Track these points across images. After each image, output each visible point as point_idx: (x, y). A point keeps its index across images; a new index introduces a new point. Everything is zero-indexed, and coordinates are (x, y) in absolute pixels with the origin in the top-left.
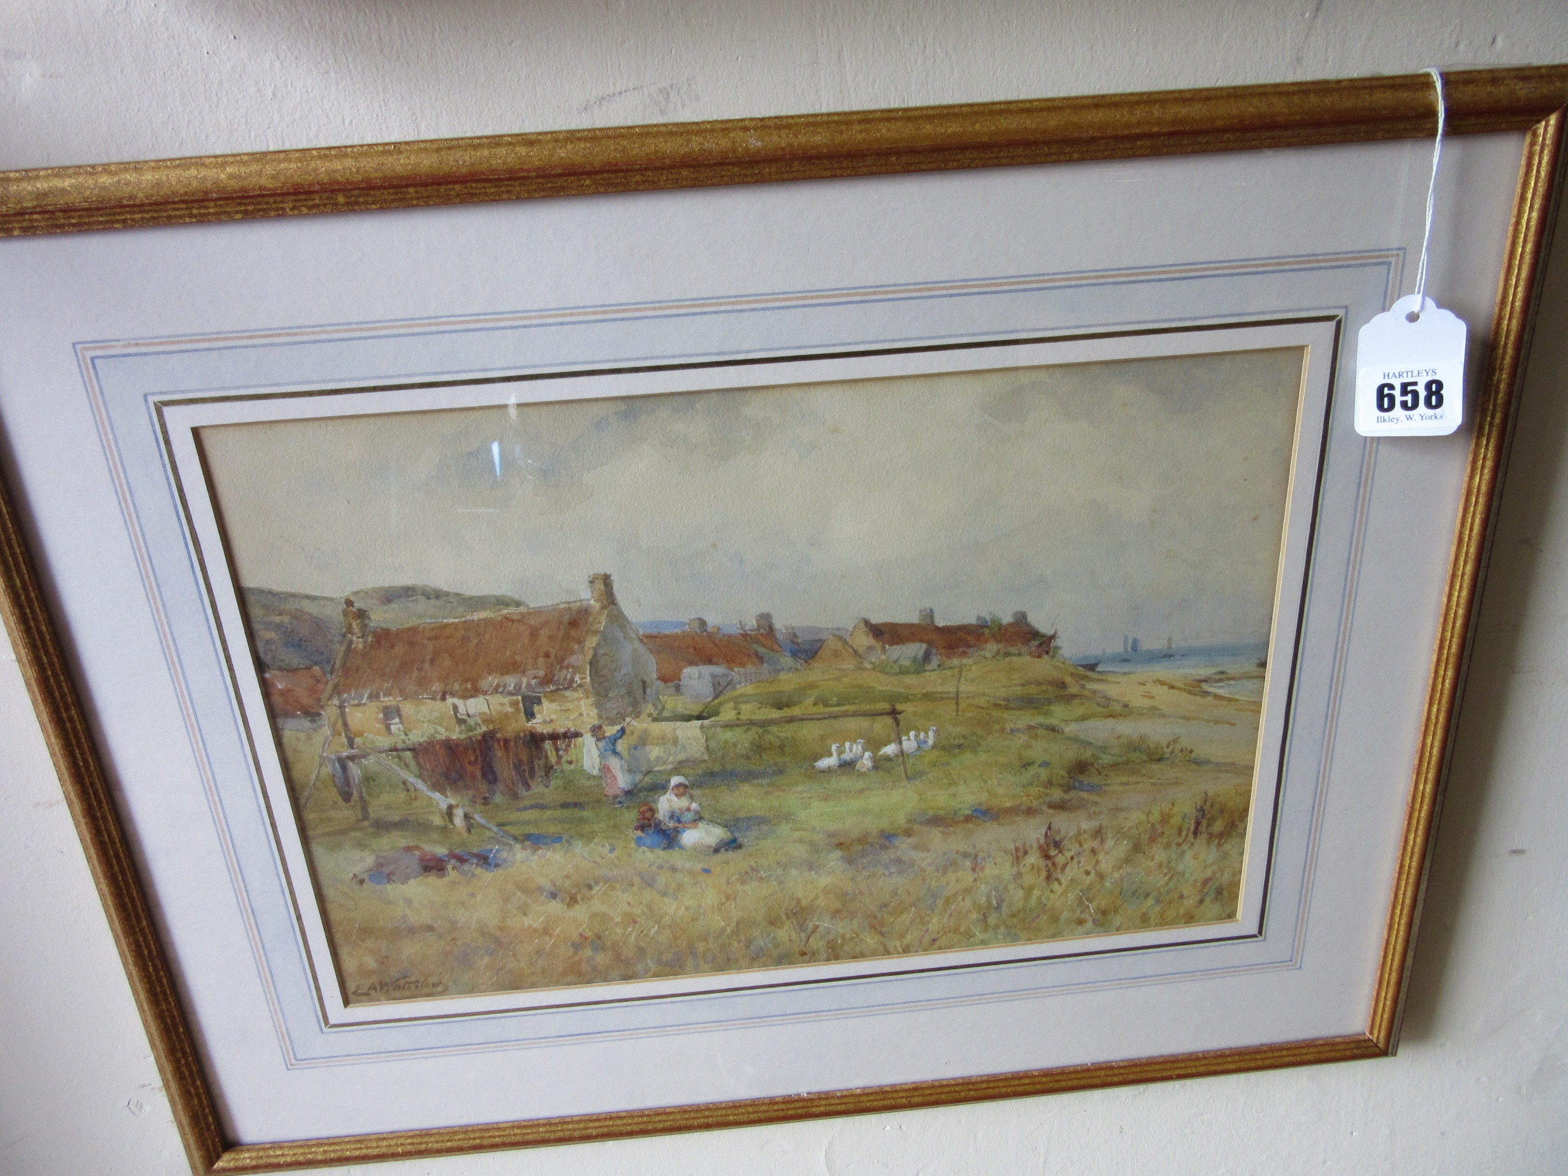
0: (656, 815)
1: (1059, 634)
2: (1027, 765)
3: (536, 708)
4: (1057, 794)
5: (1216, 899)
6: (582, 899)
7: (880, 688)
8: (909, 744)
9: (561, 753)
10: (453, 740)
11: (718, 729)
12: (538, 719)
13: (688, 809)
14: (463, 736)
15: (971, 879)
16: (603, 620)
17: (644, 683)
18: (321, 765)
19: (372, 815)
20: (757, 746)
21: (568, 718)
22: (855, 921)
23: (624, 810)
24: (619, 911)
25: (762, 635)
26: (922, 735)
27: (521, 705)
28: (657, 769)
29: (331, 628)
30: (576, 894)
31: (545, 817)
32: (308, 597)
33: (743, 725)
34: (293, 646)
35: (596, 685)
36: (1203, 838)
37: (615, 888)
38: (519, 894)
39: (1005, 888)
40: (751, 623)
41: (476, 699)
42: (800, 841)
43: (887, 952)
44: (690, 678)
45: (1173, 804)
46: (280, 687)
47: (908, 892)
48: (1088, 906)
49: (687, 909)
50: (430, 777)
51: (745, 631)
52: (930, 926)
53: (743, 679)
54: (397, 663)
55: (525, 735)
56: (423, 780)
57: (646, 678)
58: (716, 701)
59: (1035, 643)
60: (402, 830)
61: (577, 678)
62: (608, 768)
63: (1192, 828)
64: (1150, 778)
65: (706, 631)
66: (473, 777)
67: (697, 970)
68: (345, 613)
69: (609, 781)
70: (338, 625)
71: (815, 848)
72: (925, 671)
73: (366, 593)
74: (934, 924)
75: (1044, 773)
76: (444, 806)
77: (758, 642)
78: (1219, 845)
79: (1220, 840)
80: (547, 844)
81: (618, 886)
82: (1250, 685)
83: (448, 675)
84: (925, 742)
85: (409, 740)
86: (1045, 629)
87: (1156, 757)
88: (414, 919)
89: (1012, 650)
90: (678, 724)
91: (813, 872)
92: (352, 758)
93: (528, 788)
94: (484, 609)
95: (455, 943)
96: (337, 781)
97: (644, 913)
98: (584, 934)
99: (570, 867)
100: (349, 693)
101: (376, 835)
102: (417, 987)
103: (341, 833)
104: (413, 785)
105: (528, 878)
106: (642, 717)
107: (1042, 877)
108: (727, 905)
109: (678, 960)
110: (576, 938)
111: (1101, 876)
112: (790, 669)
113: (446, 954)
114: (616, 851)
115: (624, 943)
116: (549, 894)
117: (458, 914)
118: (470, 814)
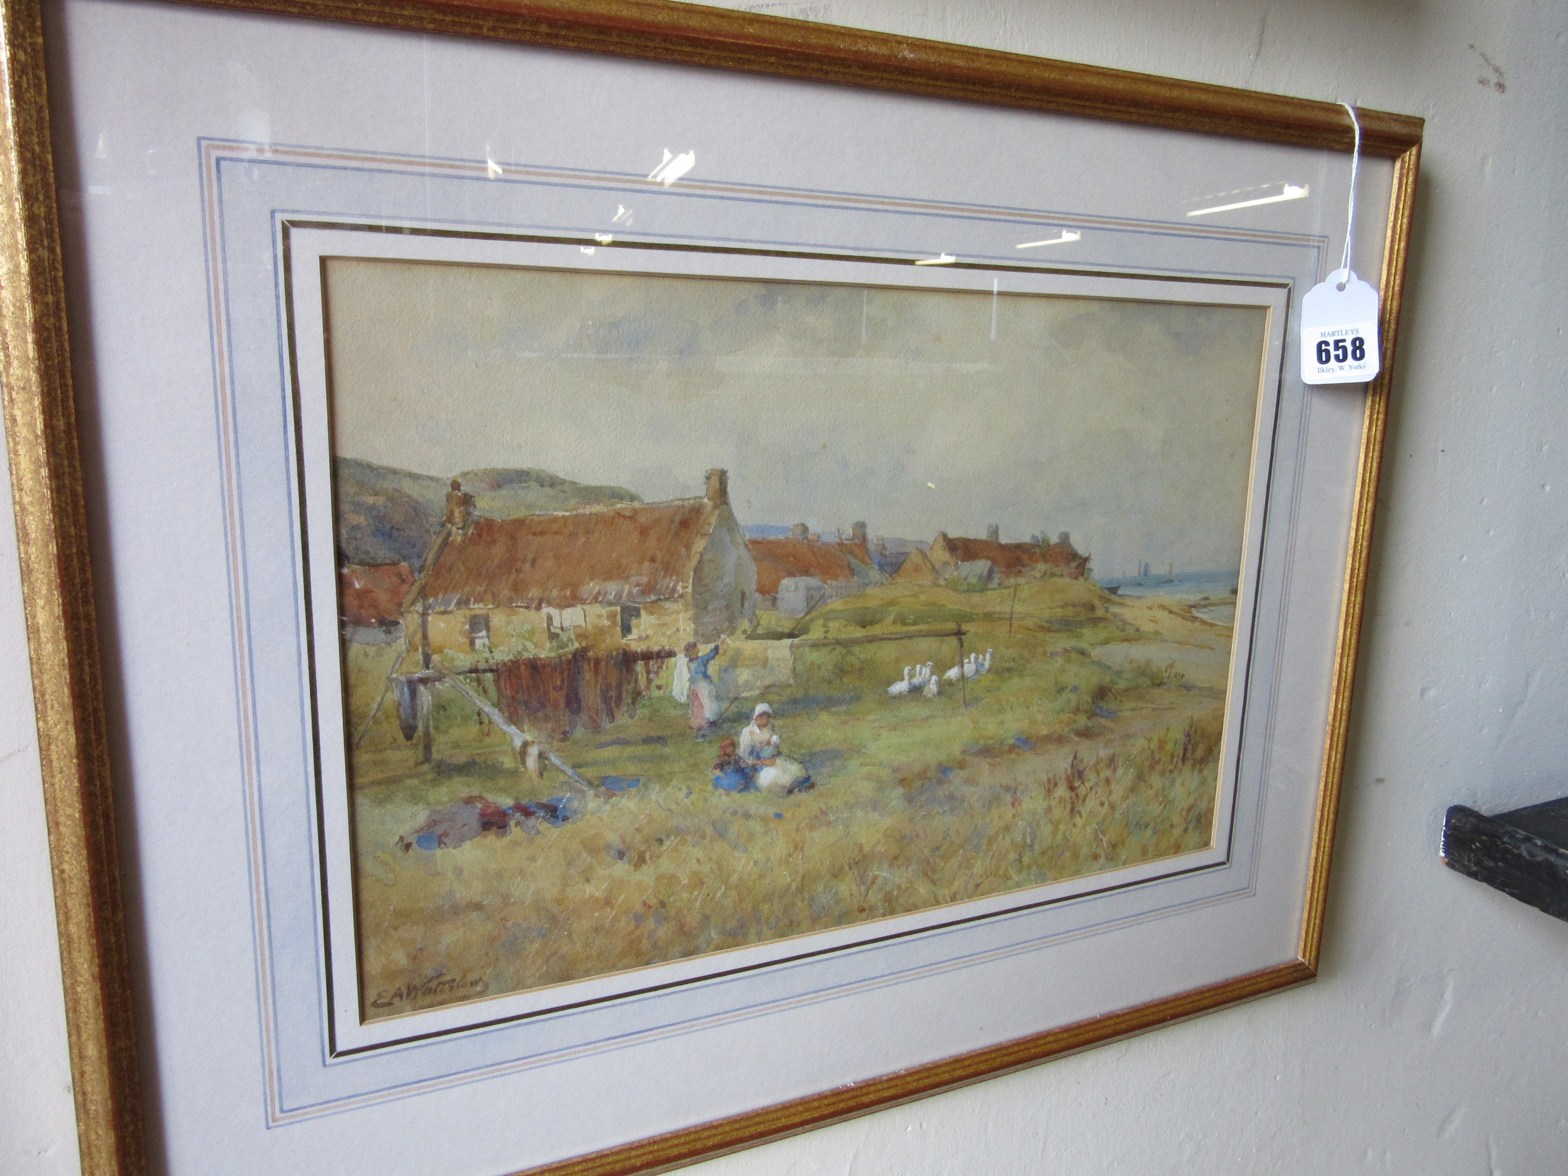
0: (737, 751)
1: (1092, 557)
2: (1061, 690)
3: (634, 622)
4: (1082, 721)
5: (1197, 827)
6: (651, 858)
7: (950, 606)
8: (969, 668)
9: (652, 676)
10: (540, 659)
11: (807, 649)
12: (634, 635)
13: (768, 743)
14: (553, 654)
15: (1011, 815)
16: (713, 520)
17: (743, 594)
18: (386, 691)
19: (435, 756)
20: (839, 669)
21: (664, 634)
22: (910, 869)
23: (706, 744)
24: (687, 871)
25: (856, 545)
26: (981, 657)
27: (619, 617)
28: (743, 695)
29: (431, 515)
30: (644, 852)
31: (624, 755)
32: (411, 476)
33: (829, 644)
34: (383, 535)
35: (697, 596)
36: (1189, 763)
37: (686, 841)
38: (584, 855)
39: (1038, 824)
40: (848, 532)
41: (574, 609)
42: (868, 778)
43: (936, 902)
44: (787, 591)
45: (1168, 730)
47: (958, 832)
48: (1102, 840)
49: (755, 863)
50: (509, 706)
51: (841, 539)
52: (975, 870)
53: (834, 593)
54: (495, 563)
55: (618, 653)
56: (501, 710)
57: (746, 589)
58: (808, 618)
59: (1074, 564)
60: (467, 775)
61: (679, 588)
62: (697, 695)
63: (1181, 754)
64: (1152, 703)
65: (807, 538)
66: (556, 705)
67: (760, 938)
68: (449, 497)
69: (695, 710)
70: (438, 512)
71: (881, 785)
72: (988, 589)
73: (476, 475)
74: (978, 868)
76: (518, 743)
77: (851, 553)
78: (1200, 771)
79: (1201, 765)
80: (622, 789)
81: (689, 838)
82: (1225, 610)
83: (548, 578)
84: (983, 665)
85: (493, 658)
86: (1082, 551)
87: (1157, 682)
88: (462, 894)
89: (1056, 570)
90: (770, 642)
91: (876, 813)
92: (424, 681)
93: (611, 716)
94: (598, 501)
95: (504, 925)
96: (402, 711)
97: (713, 872)
98: (648, 902)
99: (642, 817)
100: (436, 597)
101: (435, 783)
102: (452, 988)
103: (395, 780)
104: (488, 716)
105: (596, 834)
106: (736, 635)
107: (1068, 810)
108: (794, 856)
109: (742, 927)
110: (639, 907)
111: (1112, 807)
112: (877, 583)
113: (492, 940)
114: (692, 796)
115: (689, 910)
116: (617, 853)
117: (513, 885)
118: (545, 753)
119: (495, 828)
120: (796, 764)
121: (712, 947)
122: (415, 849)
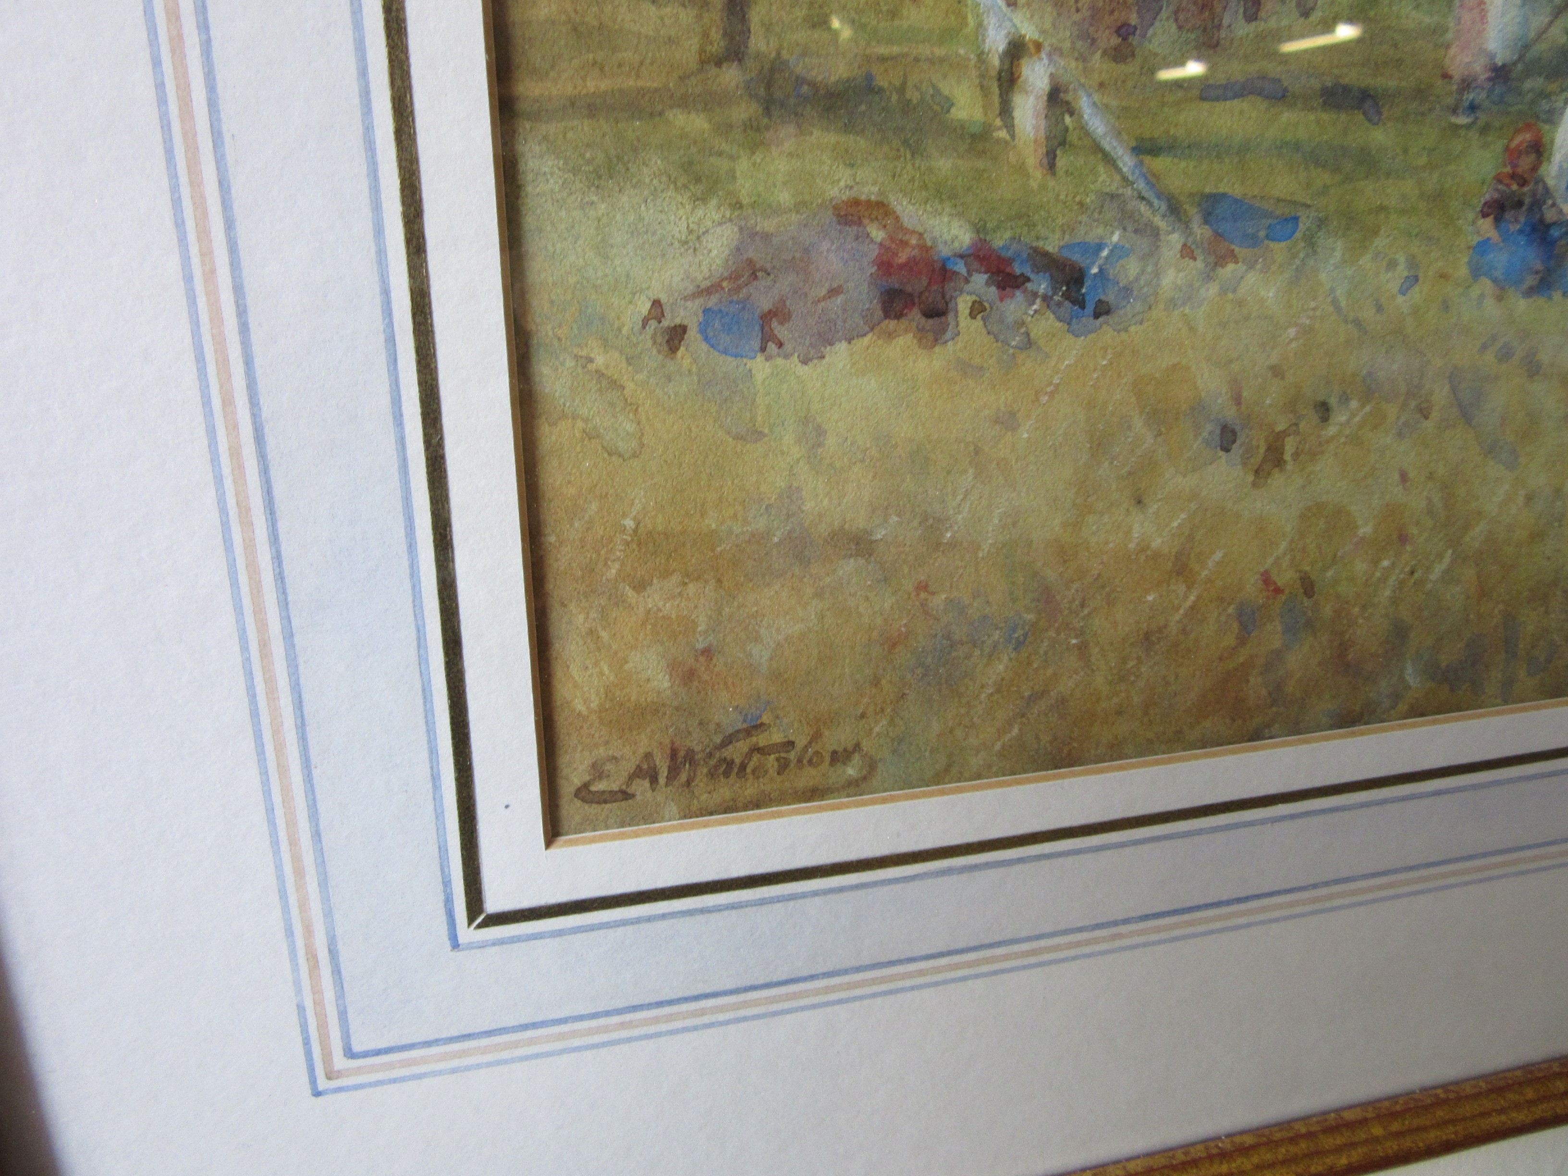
6: (1296, 455)
19: (759, 41)
23: (1474, 135)
24: (1375, 500)
30: (1280, 436)
37: (1385, 417)
38: (1138, 423)
49: (1529, 499)
60: (848, 128)
69: (1467, 17)
76: (995, 42)
80: (1253, 241)
81: (1392, 411)
88: (819, 504)
95: (924, 604)
97: (1430, 511)
98: (1274, 577)
99: (1292, 332)
101: (754, 136)
102: (783, 767)
103: (639, 106)
105: (1175, 368)
109: (1473, 665)
110: (1251, 587)
113: (892, 643)
114: (1417, 288)
115: (1364, 607)
116: (1218, 431)
117: (954, 495)
118: (1066, 91)
119: (915, 314)
121: (1403, 707)
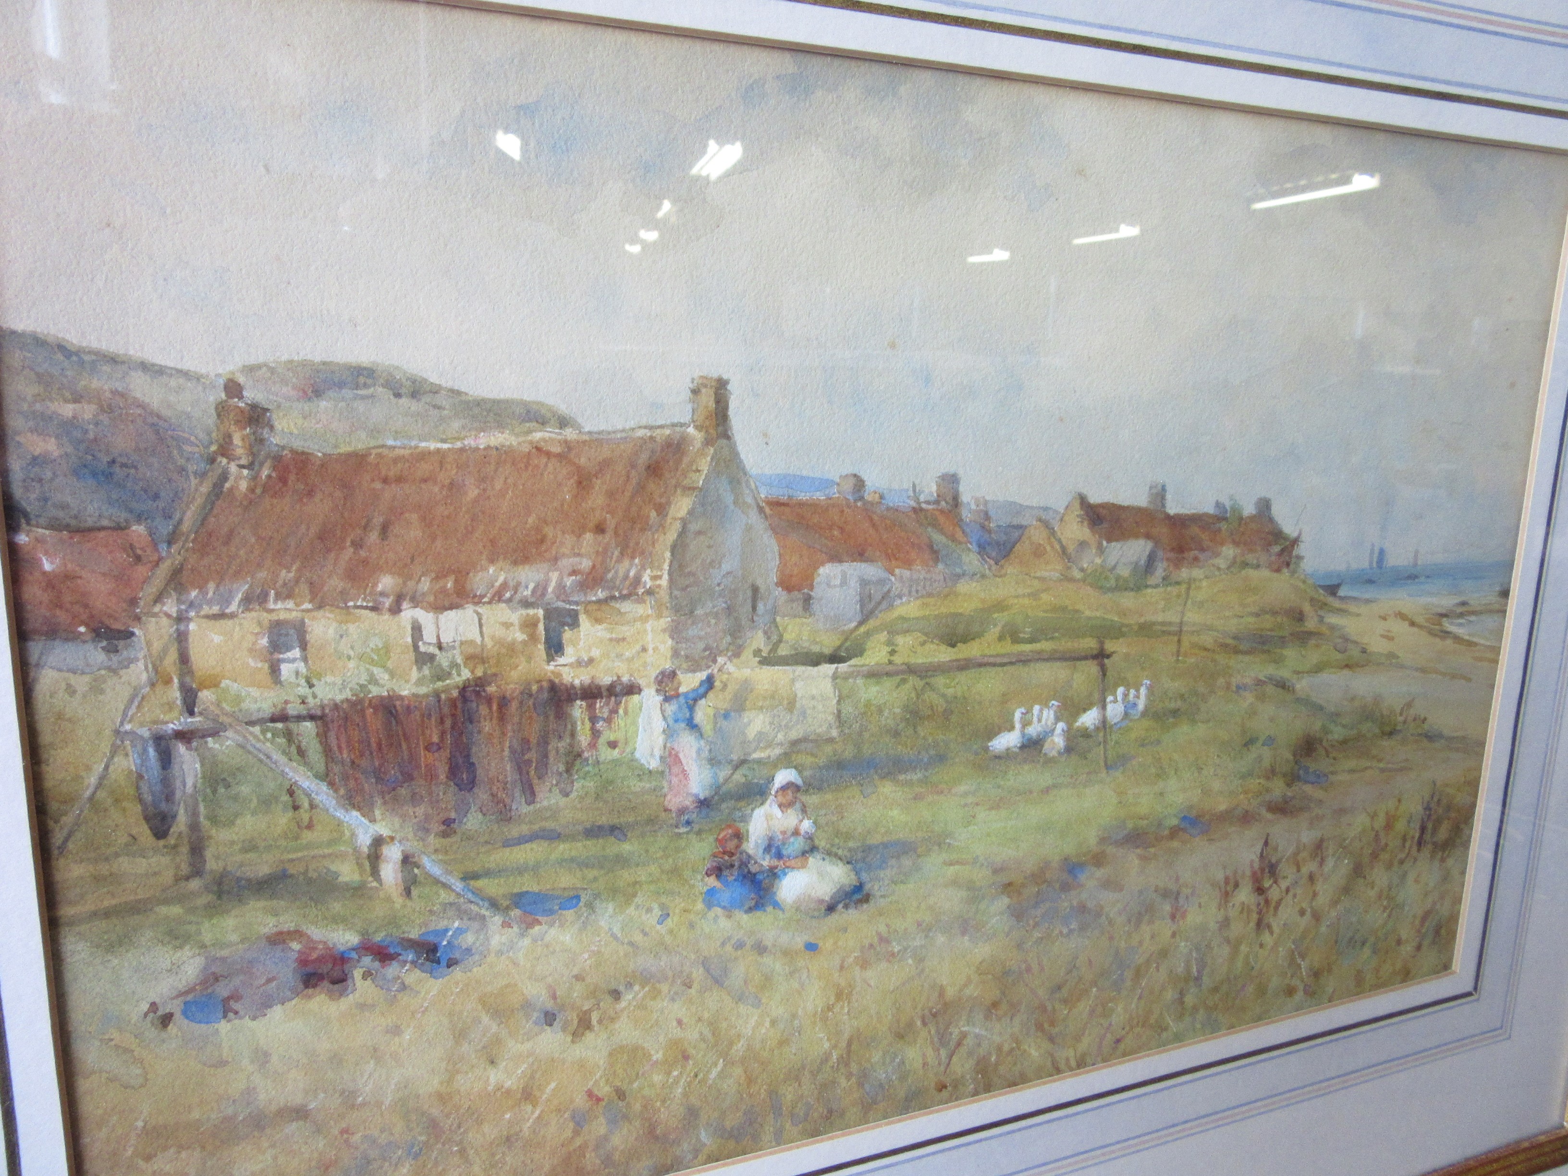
1: (1304, 537)
2: (1249, 743)
3: (567, 635)
4: (1278, 789)
5: (1434, 943)
6: (600, 1022)
7: (1088, 613)
8: (1115, 710)
9: (600, 725)
10: (401, 698)
11: (860, 681)
12: (569, 657)
13: (796, 833)
14: (423, 690)
15: (1169, 933)
16: (704, 465)
17: (755, 590)
18: (113, 753)
19: (212, 864)
20: (911, 712)
21: (619, 656)
22: (1017, 1021)
23: (693, 837)
24: (661, 1039)
25: (942, 511)
26: (1132, 692)
27: (541, 626)
28: (755, 756)
29: (187, 441)
30: (588, 1013)
31: (553, 857)
32: (145, 367)
33: (897, 673)
34: (94, 475)
35: (676, 592)
36: (1426, 851)
37: (660, 992)
38: (486, 1019)
39: (1208, 946)
40: (930, 489)
41: (460, 612)
42: (955, 883)
43: (1056, 1070)
44: (829, 585)
45: (1399, 801)
46: (47, 566)
47: (1090, 961)
48: (1299, 966)
49: (773, 1023)
50: (346, 778)
51: (919, 503)
52: (1114, 1019)
53: (906, 591)
54: (313, 530)
55: (541, 689)
56: (331, 784)
57: (759, 582)
58: (862, 629)
59: (1276, 549)
60: (271, 898)
61: (646, 578)
62: (677, 756)
63: (1417, 835)
64: (1380, 761)
65: (862, 498)
66: (431, 776)
67: (781, 1140)
68: (221, 410)
69: (675, 780)
70: (202, 435)
71: (974, 894)
72: (1147, 586)
73: (272, 371)
75: (1267, 753)
76: (364, 840)
77: (935, 525)
78: (1443, 860)
79: (1444, 851)
80: (551, 912)
81: (664, 988)
82: (1490, 622)
83: (413, 559)
84: (1135, 705)
85: (315, 696)
86: (1289, 529)
87: (1387, 729)
88: (269, 1094)
89: (1250, 558)
90: (800, 669)
91: (966, 938)
92: (183, 736)
93: (530, 794)
94: (501, 426)
95: (346, 1141)
96: (145, 788)
97: (703, 1039)
98: (596, 1092)
99: (586, 956)
100: (202, 588)
101: (212, 911)
103: (137, 908)
104: (308, 795)
105: (507, 986)
106: (743, 657)
107: (1252, 924)
108: (837, 1009)
109: (751, 1124)
110: (580, 1101)
111: (1317, 917)
112: (974, 574)
113: (326, 1166)
114: (669, 920)
115: (664, 1101)
116: (542, 1016)
117: (362, 1075)
118: (413, 856)
119: (326, 983)
120: (841, 864)
121: (701, 1157)
122: (180, 1025)
